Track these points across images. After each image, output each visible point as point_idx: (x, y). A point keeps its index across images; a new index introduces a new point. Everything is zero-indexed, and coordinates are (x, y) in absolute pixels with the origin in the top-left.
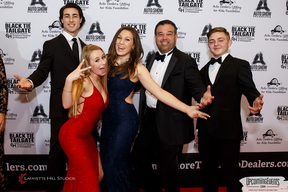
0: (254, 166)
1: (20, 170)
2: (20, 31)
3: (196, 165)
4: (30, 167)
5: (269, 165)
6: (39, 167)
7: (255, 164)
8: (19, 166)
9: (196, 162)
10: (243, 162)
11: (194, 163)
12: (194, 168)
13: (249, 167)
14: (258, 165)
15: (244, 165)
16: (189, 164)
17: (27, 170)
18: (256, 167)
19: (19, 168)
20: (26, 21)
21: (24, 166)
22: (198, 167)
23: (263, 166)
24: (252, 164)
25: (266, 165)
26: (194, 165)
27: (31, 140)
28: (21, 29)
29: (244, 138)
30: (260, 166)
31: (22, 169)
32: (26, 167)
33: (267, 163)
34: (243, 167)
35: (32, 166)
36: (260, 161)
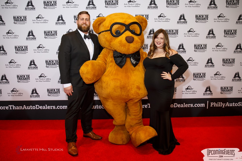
0: (181, 107)
1: (53, 108)
2: (52, 35)
3: (148, 106)
4: (58, 107)
5: (190, 106)
6: (63, 107)
7: (182, 105)
8: (52, 106)
9: (148, 104)
10: (175, 104)
11: (147, 105)
12: (147, 107)
13: (178, 107)
14: (183, 106)
15: (176, 106)
16: (144, 105)
17: (56, 108)
18: (183, 107)
19: (52, 108)
20: (55, 30)
21: (55, 106)
22: (149, 107)
23: (187, 106)
24: (180, 105)
25: (188, 106)
26: (147, 106)
27: (58, 92)
28: (52, 34)
29: (175, 91)
30: (185, 106)
31: (54, 108)
32: (56, 107)
33: (189, 105)
34: (175, 107)
35: (59, 106)
36: (184, 103)
